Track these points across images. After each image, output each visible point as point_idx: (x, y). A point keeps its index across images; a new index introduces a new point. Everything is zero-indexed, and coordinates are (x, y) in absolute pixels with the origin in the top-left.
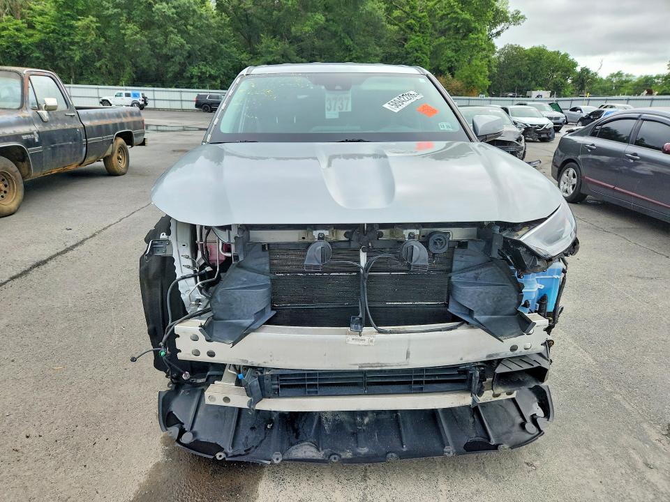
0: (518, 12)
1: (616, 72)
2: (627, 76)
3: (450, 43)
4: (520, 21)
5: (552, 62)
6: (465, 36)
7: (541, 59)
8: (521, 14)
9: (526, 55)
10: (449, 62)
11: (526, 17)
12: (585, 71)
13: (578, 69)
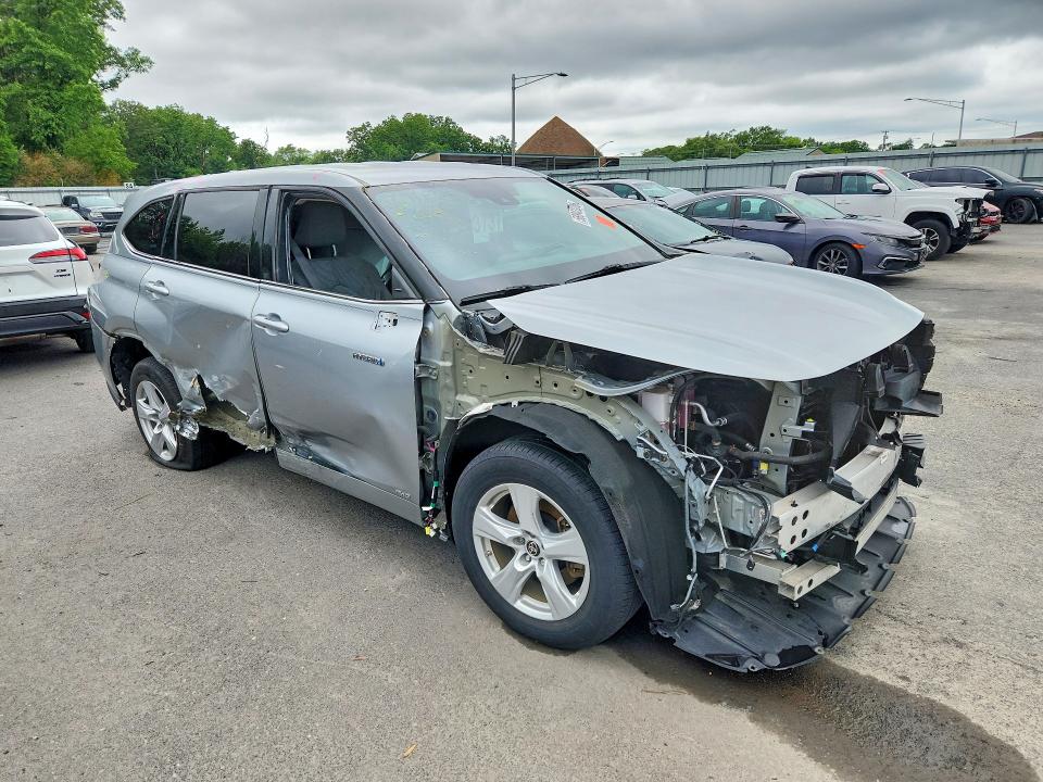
0: (136, 52)
1: (285, 147)
2: (300, 150)
3: (37, 95)
4: (144, 66)
5: (198, 130)
6: (61, 85)
7: (180, 125)
8: (141, 55)
9: (156, 119)
10: (46, 127)
11: (152, 59)
12: (247, 144)
13: (238, 141)
